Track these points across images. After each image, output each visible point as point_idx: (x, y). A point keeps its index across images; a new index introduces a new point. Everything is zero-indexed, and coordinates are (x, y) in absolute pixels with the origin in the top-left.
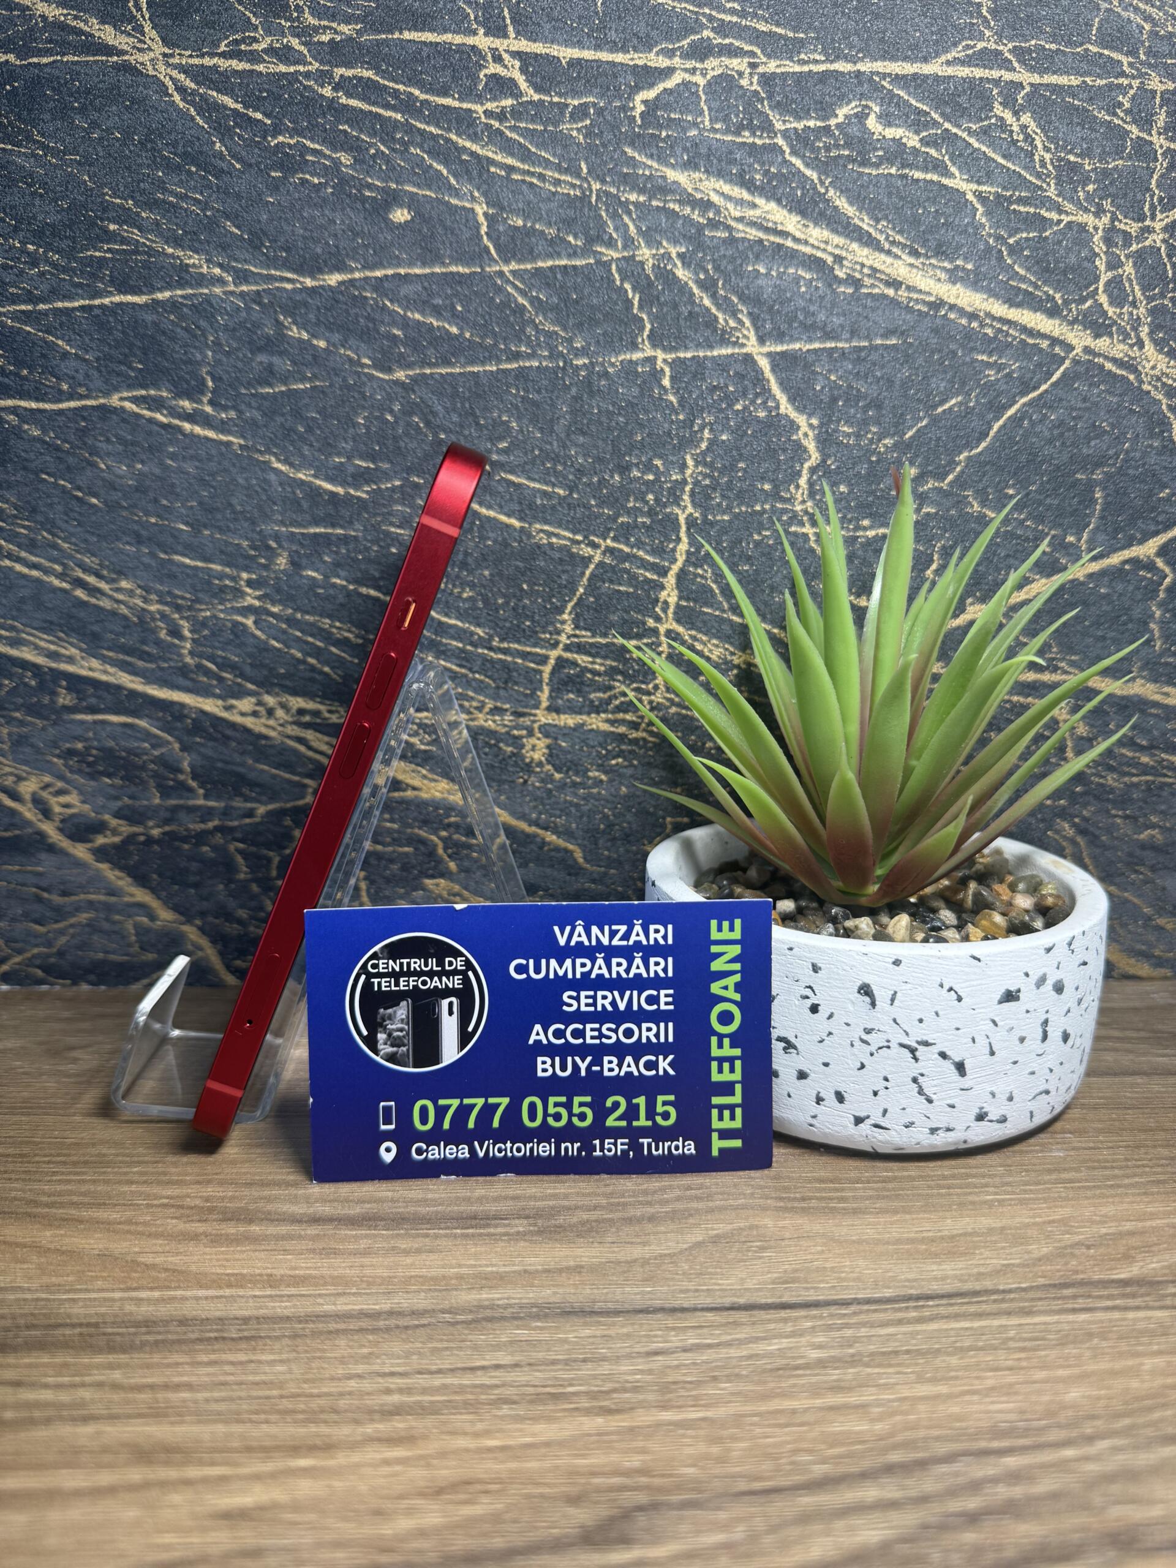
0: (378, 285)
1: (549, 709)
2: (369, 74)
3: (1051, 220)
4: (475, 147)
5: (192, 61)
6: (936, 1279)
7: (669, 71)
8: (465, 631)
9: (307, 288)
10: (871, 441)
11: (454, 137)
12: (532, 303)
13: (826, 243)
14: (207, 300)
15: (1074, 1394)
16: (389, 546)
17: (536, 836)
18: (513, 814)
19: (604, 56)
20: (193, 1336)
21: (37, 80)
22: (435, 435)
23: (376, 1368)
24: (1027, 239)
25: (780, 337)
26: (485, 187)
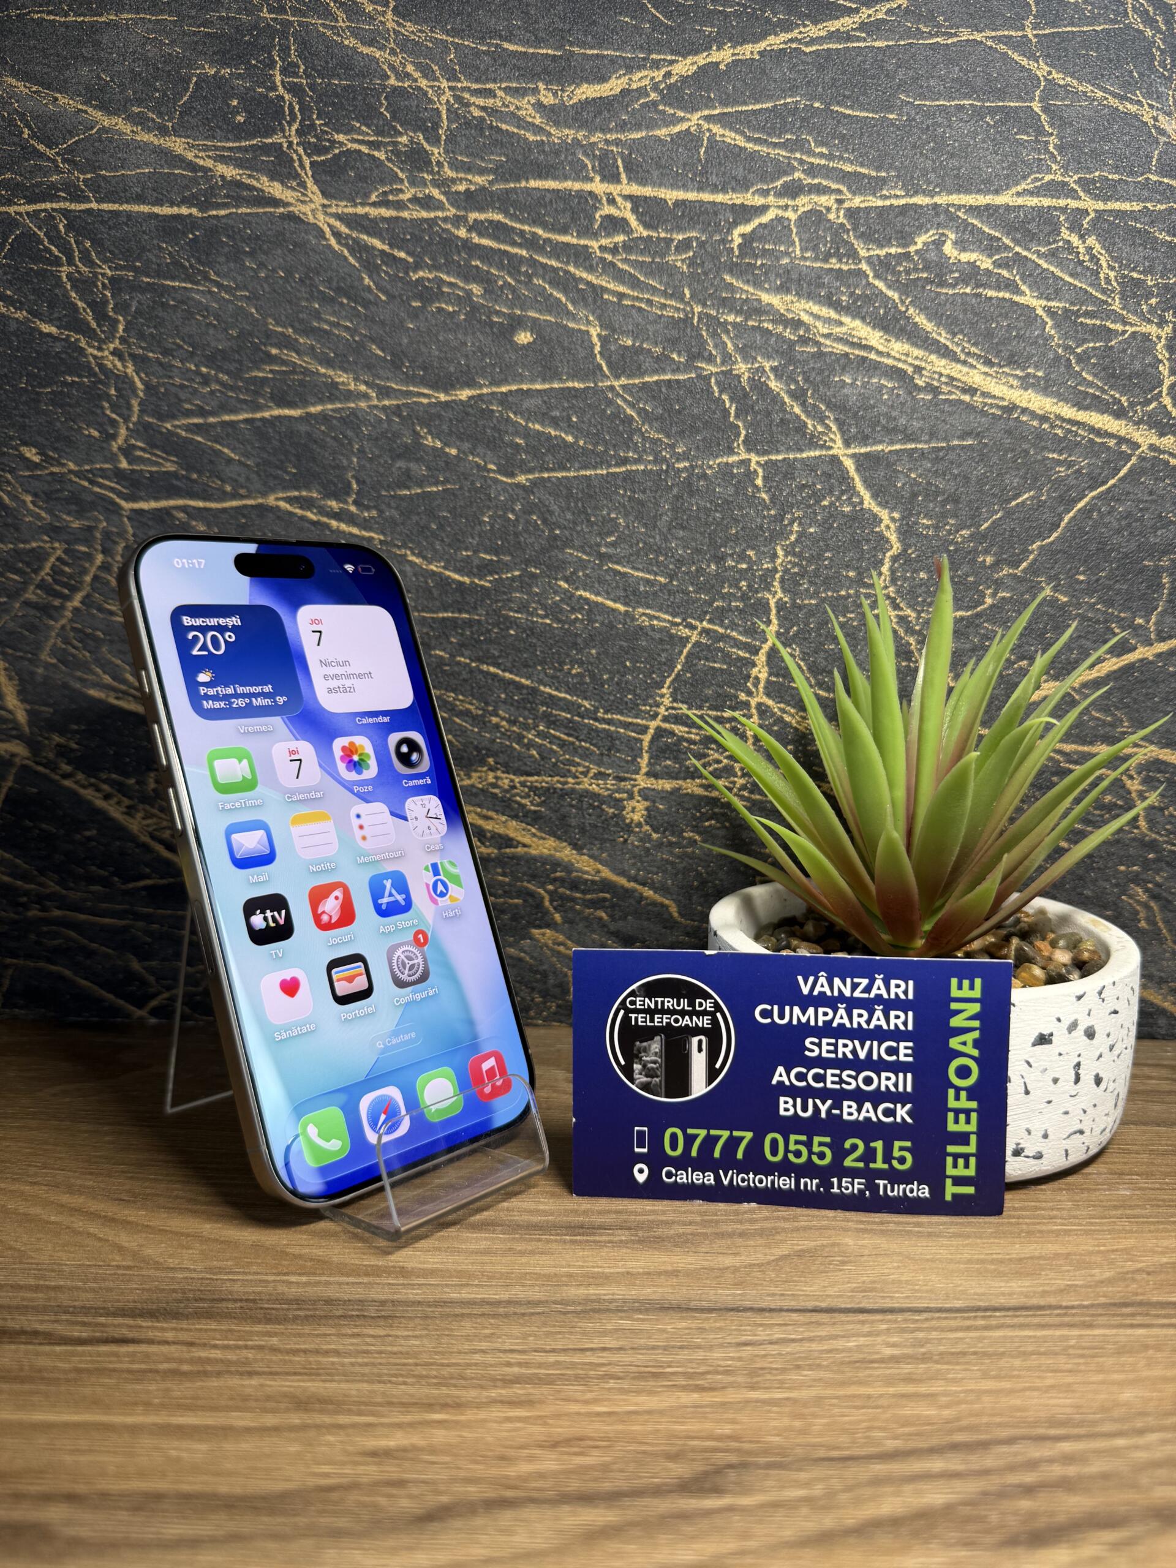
0: (503, 400)
1: (648, 774)
2: (499, 217)
3: (1116, 331)
4: (590, 278)
5: (346, 210)
6: (1003, 1294)
7: (764, 209)
8: (573, 703)
9: (440, 403)
10: (949, 532)
11: (572, 269)
12: (639, 414)
13: (907, 355)
14: (354, 412)
15: (1127, 1395)
16: (508, 628)
17: (634, 891)
18: (614, 870)
19: (706, 197)
20: (338, 1313)
21: (214, 230)
22: (552, 530)
23: (498, 1345)
24: (1094, 348)
25: (865, 440)
26: (599, 311)
